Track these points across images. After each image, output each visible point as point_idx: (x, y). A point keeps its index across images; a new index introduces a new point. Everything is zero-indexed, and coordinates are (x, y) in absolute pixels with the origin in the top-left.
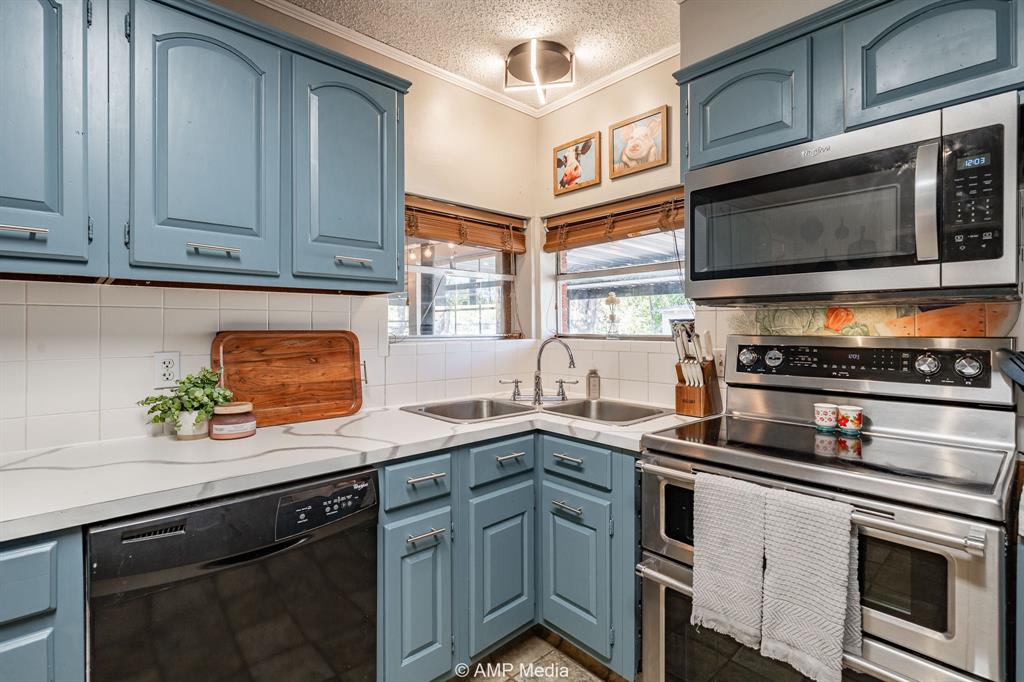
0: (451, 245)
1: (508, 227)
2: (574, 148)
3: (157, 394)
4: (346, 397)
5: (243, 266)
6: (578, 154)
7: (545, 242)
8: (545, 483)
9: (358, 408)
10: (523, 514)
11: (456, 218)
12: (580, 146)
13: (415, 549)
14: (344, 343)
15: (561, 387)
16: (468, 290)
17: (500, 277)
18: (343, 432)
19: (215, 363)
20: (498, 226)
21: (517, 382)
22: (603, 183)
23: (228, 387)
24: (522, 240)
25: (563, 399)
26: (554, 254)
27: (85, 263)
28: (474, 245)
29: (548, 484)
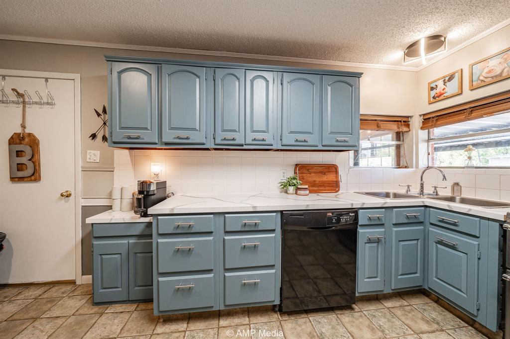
0: (369, 132)
1: (401, 121)
2: (443, 80)
3: (283, 181)
4: (334, 186)
5: (309, 143)
6: (445, 82)
7: (421, 125)
8: (430, 229)
9: (339, 190)
10: (418, 240)
11: (376, 120)
12: (447, 78)
13: (370, 241)
14: (334, 168)
15: (436, 189)
16: (370, 150)
17: (394, 143)
18: (337, 196)
19: (295, 173)
20: (395, 121)
21: (408, 186)
22: (463, 93)
23: (300, 180)
24: (408, 126)
25: (437, 195)
26: (427, 130)
27: (272, 145)
28: (384, 130)
29: (432, 229)
